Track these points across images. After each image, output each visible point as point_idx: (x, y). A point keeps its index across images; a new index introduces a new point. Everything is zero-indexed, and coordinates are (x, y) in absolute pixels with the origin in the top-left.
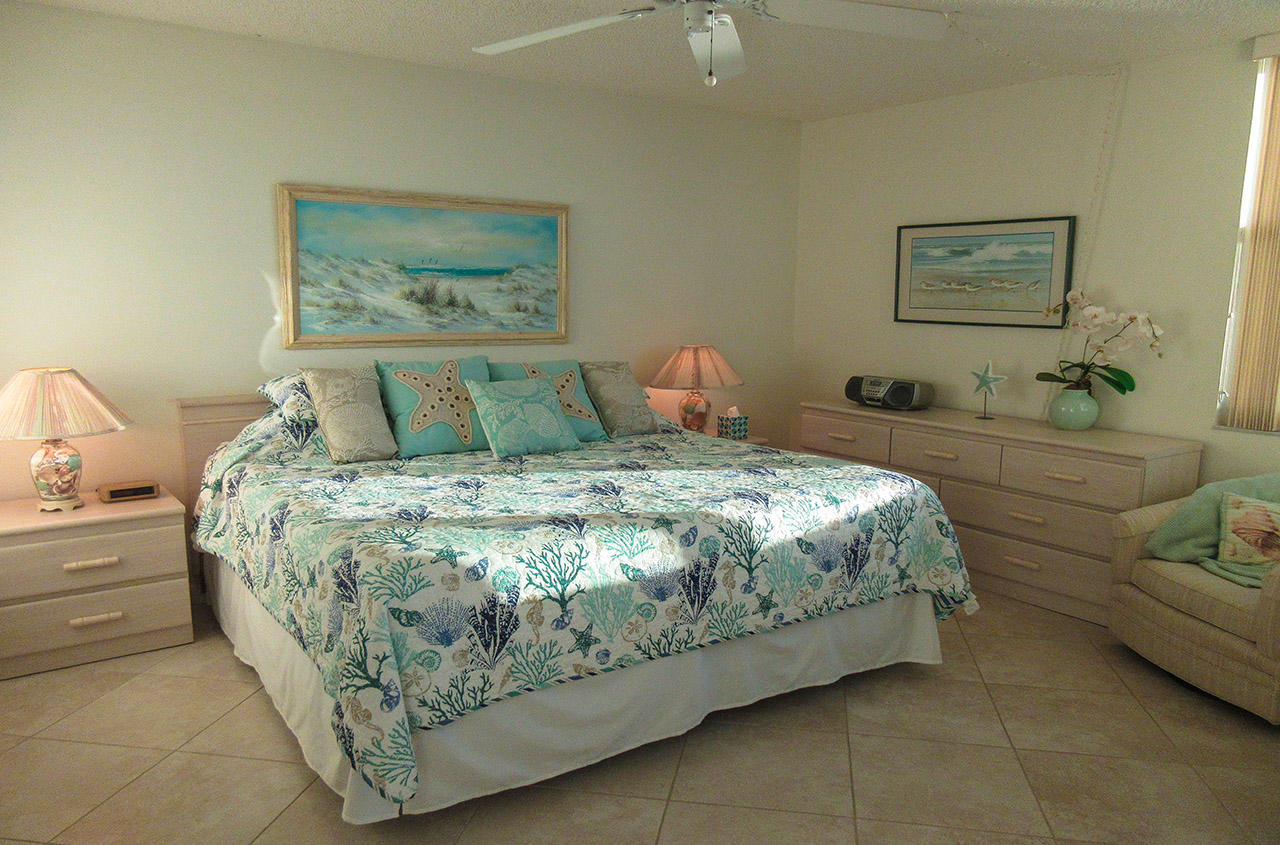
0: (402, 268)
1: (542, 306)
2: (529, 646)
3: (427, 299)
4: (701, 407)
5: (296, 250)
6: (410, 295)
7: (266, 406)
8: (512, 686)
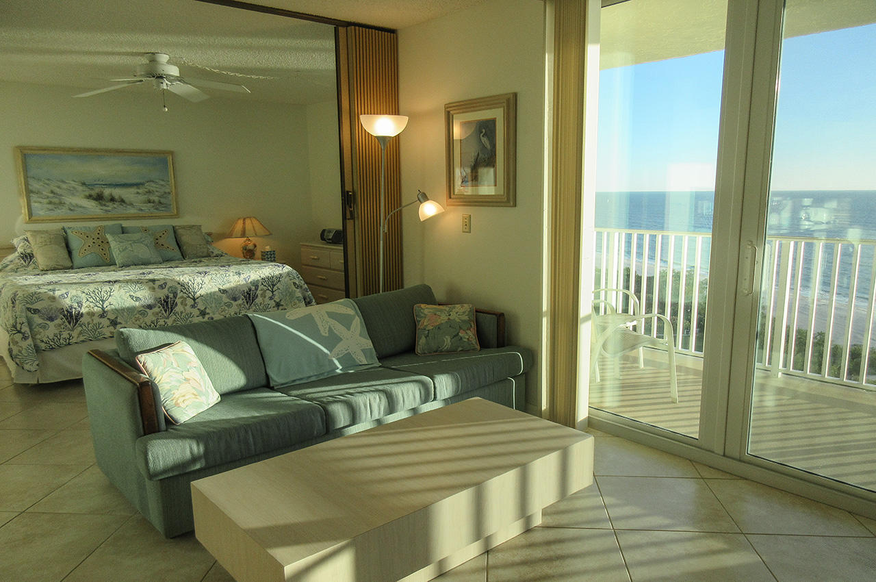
0: (84, 184)
1: (163, 200)
2: (89, 324)
3: (99, 198)
4: (251, 246)
5: (26, 177)
6: (90, 197)
7: (13, 249)
8: (82, 338)
